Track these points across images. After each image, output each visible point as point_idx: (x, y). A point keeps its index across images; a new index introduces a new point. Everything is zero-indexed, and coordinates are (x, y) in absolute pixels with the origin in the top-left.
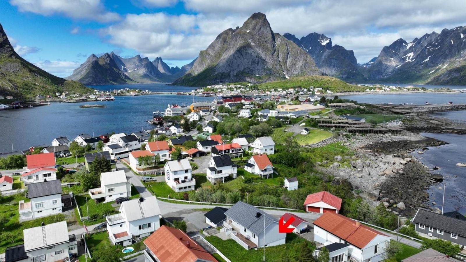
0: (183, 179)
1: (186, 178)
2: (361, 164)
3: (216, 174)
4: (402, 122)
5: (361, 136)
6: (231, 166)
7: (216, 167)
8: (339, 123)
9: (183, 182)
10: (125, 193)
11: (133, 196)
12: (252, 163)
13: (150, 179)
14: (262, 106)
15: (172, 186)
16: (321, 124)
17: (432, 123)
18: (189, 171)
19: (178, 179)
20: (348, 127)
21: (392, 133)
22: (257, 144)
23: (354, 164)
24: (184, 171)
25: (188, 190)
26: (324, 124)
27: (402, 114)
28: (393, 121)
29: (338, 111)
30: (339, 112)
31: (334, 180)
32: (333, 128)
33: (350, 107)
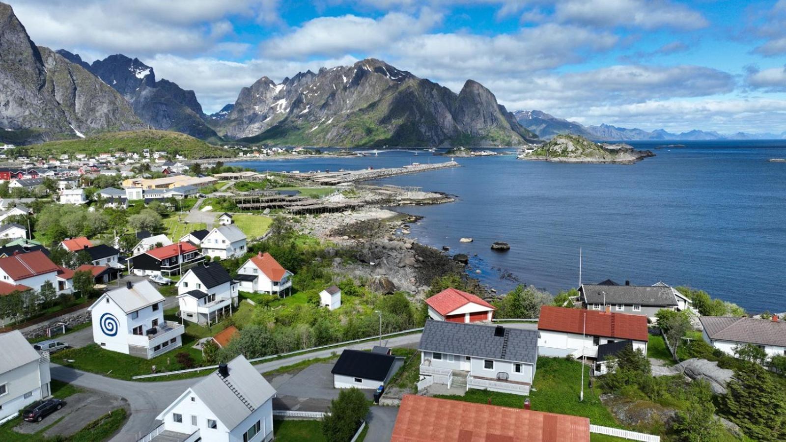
0: (150, 326)
1: (155, 322)
2: (370, 255)
3: (205, 303)
4: (344, 195)
5: (314, 217)
6: (228, 283)
7: (204, 289)
8: (272, 201)
9: (152, 332)
10: (36, 390)
11: (58, 393)
12: (249, 272)
13: (58, 344)
14: (96, 182)
15: (131, 348)
16: (244, 205)
17: (381, 194)
18: (160, 307)
19: (140, 327)
20: (287, 206)
21: (352, 211)
23: (360, 256)
24: (151, 308)
25: (171, 347)
26: (248, 205)
27: (332, 184)
28: (332, 194)
29: (241, 184)
30: (242, 186)
32: (267, 211)
33: (254, 179)
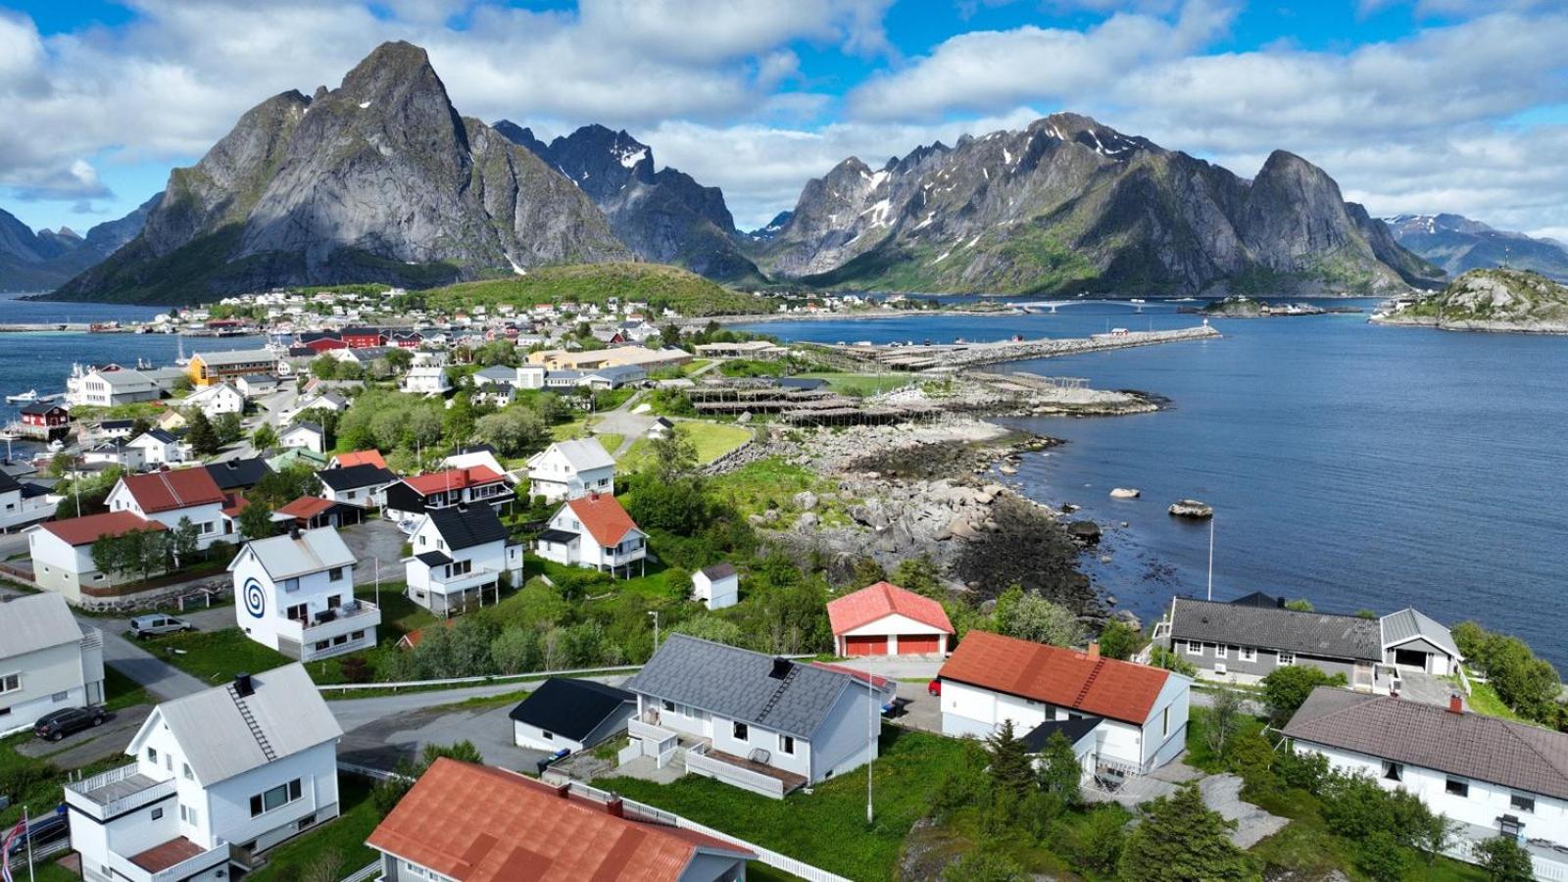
0: (324, 607)
1: (334, 601)
2: (880, 511)
3: (448, 576)
4: (925, 390)
5: (832, 433)
6: (501, 544)
7: (446, 551)
8: (760, 398)
9: (326, 617)
10: (75, 689)
11: (116, 701)
12: (567, 527)
13: (170, 622)
14: (478, 354)
15: (282, 641)
16: (705, 405)
17: (1002, 391)
18: (347, 573)
19: (304, 607)
20: (787, 408)
21: (915, 423)
22: (551, 468)
23: (859, 512)
24: (327, 575)
25: (351, 647)
26: (713, 405)
27: (914, 369)
28: (900, 389)
29: (733, 365)
30: (736, 369)
31: (836, 563)
32: (746, 416)
33: (763, 355)
